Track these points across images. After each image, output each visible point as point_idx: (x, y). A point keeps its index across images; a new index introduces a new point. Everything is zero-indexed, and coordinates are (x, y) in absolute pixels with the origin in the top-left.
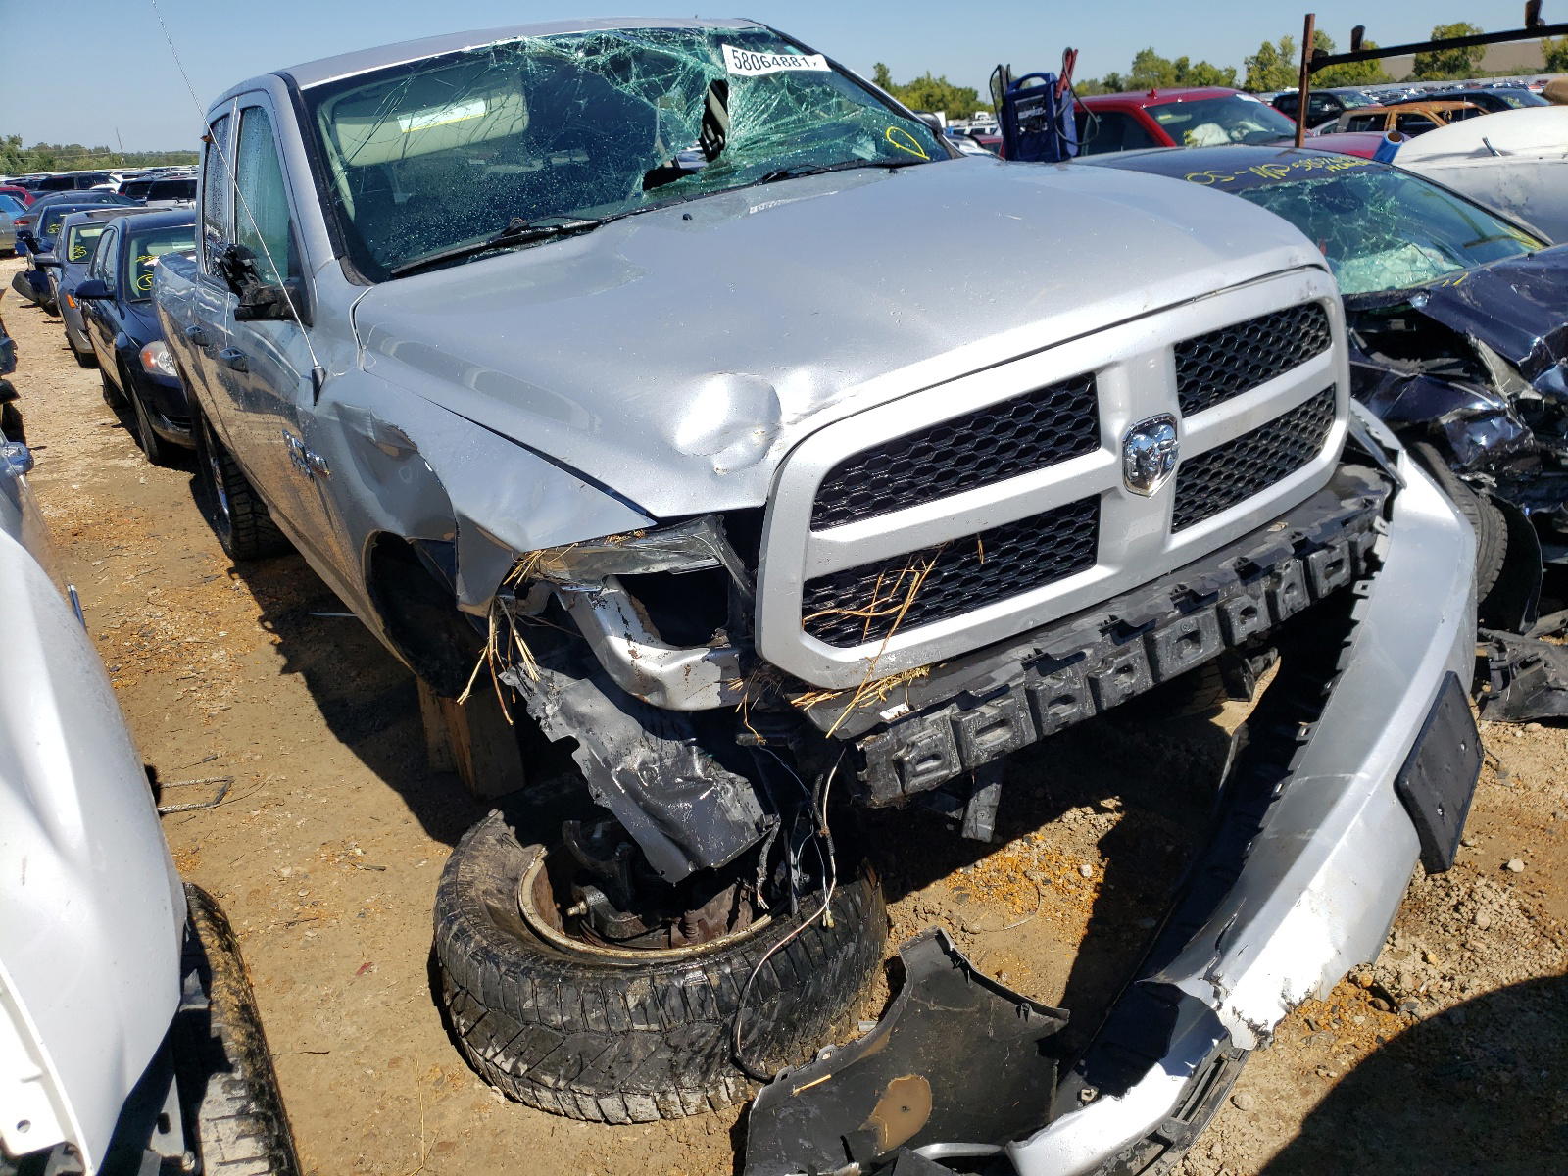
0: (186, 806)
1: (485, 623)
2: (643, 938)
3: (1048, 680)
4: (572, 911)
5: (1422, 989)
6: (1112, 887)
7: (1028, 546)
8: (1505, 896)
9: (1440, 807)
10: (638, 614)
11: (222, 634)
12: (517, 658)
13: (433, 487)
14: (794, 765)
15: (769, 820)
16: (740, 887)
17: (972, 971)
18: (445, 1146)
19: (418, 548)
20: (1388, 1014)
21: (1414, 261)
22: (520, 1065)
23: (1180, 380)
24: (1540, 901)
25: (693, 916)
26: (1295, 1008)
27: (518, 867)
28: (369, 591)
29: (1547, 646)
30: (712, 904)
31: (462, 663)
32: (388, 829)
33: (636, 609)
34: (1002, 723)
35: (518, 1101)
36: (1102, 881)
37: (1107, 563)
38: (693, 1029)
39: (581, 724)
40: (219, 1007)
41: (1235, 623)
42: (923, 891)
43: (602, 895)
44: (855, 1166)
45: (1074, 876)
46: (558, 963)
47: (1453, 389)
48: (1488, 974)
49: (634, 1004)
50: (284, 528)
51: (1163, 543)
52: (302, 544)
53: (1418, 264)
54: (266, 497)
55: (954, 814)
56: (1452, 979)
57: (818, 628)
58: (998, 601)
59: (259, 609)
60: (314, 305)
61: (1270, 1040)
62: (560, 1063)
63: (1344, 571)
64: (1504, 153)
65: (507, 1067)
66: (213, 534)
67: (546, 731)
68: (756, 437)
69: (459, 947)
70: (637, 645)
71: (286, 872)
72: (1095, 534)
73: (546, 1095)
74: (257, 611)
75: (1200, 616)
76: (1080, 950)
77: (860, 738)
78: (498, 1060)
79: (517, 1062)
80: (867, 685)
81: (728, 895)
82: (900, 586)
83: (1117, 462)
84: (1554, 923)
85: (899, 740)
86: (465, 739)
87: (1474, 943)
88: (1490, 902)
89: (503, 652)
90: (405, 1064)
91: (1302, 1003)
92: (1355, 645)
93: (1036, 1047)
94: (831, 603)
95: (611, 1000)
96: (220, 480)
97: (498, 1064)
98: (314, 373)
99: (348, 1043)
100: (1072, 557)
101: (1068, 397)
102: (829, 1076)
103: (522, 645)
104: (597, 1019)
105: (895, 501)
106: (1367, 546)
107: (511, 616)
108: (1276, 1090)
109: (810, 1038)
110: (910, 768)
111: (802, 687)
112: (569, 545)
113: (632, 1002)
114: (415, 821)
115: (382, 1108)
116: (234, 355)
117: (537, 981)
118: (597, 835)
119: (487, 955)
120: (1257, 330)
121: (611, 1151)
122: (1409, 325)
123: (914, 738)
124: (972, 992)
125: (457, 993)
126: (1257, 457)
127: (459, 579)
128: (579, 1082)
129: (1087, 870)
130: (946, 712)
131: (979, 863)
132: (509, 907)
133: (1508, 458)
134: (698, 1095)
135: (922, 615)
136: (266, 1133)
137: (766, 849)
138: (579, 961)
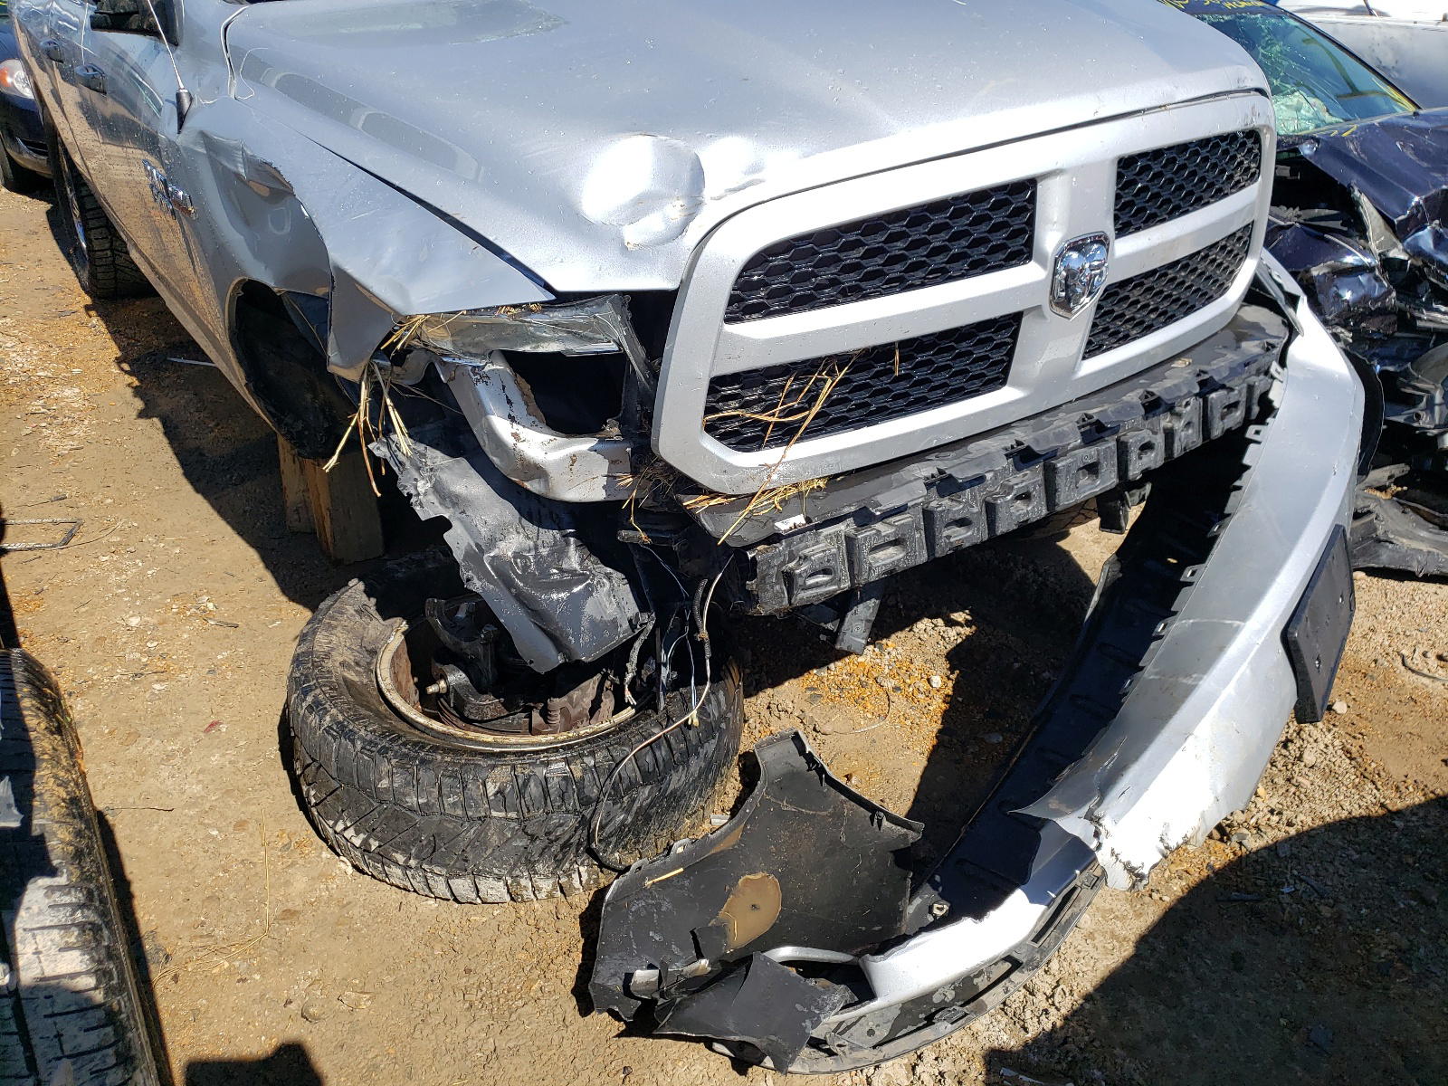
0: (31, 545)
1: (356, 388)
2: (504, 721)
3: (946, 502)
4: (432, 689)
5: (1253, 822)
6: (960, 699)
7: (942, 360)
8: (1330, 736)
9: (1318, 659)
10: (523, 394)
11: (76, 371)
12: (389, 429)
13: (309, 235)
14: (674, 565)
15: (644, 617)
16: (605, 677)
17: (827, 776)
18: (289, 914)
19: (285, 299)
20: (1218, 842)
21: (1298, 110)
22: (371, 841)
23: (1118, 197)
24: (1360, 742)
25: (556, 703)
26: (1172, 852)
27: (376, 640)
28: (231, 341)
29: (1377, 499)
30: (575, 694)
31: (326, 425)
32: (241, 585)
33: (521, 389)
34: (895, 543)
35: (367, 874)
36: (951, 693)
37: (1016, 385)
38: (551, 818)
39: (455, 504)
40: (42, 801)
41: (1133, 456)
42: (777, 689)
43: (464, 675)
44: (704, 962)
45: (923, 685)
46: (416, 744)
47: (1328, 241)
48: (1312, 810)
49: (494, 791)
50: (144, 269)
51: (1073, 369)
52: (163, 287)
53: (1302, 111)
54: (127, 235)
55: (830, 626)
56: (1280, 813)
57: (718, 429)
58: (905, 415)
59: (115, 348)
60: (181, 21)
61: (1145, 882)
62: (413, 844)
63: (1238, 413)
64: (1381, 14)
65: (357, 842)
66: (70, 268)
67: (417, 509)
68: (674, 211)
69: (313, 720)
70: (520, 427)
71: (134, 621)
72: (1010, 354)
73: (397, 871)
74: (114, 351)
75: (1102, 447)
76: (929, 760)
77: (752, 547)
78: (349, 834)
79: (368, 837)
80: (763, 493)
81: (591, 686)
82: (809, 391)
83: (1047, 277)
84: (1374, 765)
85: (791, 552)
86: (325, 501)
87: (1300, 779)
88: (1315, 741)
89: (374, 420)
90: (251, 827)
91: (1178, 847)
92: (1246, 489)
93: (890, 859)
94: (734, 404)
95: (470, 786)
96: (77, 212)
97: (348, 837)
98: (178, 96)
99: (193, 802)
100: (984, 376)
101: (1006, 203)
102: (681, 870)
103: (395, 416)
104: (454, 804)
105: (815, 298)
106: (1263, 391)
107: (386, 384)
108: (1112, 911)
109: (665, 831)
110: (800, 581)
111: (695, 488)
112: (455, 313)
113: (491, 789)
114: (270, 580)
115: (225, 871)
116: (91, 72)
117: (394, 761)
118: (461, 614)
119: (343, 731)
120: (1197, 153)
121: (459, 930)
122: (1293, 172)
123: (806, 551)
124: (825, 795)
125: (309, 765)
126: (1174, 289)
127: (331, 338)
128: (431, 863)
129: (937, 681)
130: (841, 527)
131: (832, 666)
132: (365, 681)
133: (1369, 314)
134: (551, 882)
135: (828, 423)
136: (93, 945)
137: (637, 645)
138: (438, 743)
